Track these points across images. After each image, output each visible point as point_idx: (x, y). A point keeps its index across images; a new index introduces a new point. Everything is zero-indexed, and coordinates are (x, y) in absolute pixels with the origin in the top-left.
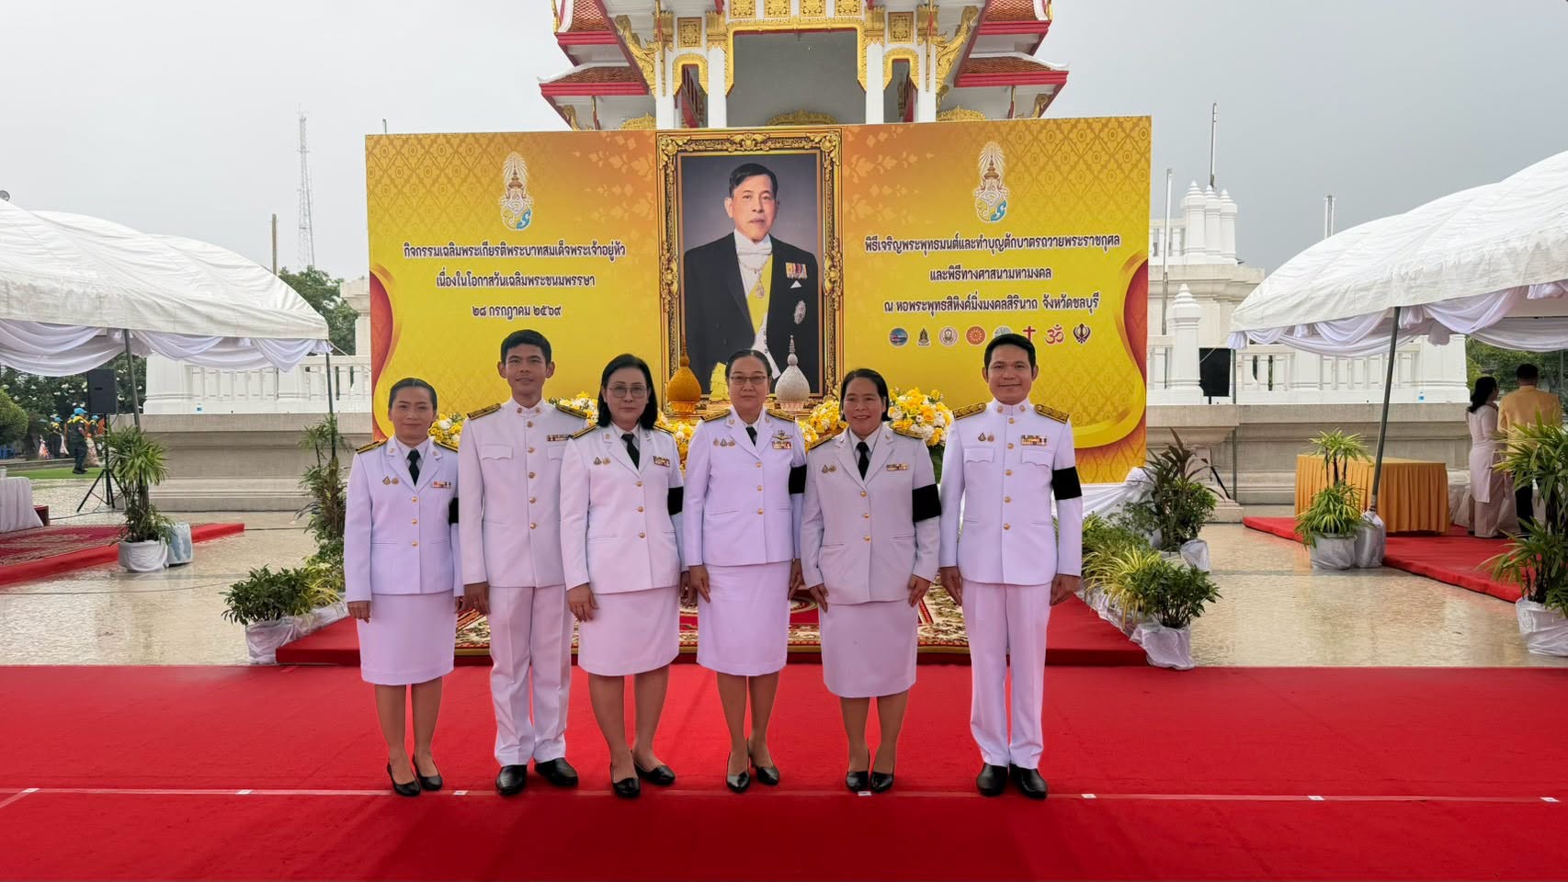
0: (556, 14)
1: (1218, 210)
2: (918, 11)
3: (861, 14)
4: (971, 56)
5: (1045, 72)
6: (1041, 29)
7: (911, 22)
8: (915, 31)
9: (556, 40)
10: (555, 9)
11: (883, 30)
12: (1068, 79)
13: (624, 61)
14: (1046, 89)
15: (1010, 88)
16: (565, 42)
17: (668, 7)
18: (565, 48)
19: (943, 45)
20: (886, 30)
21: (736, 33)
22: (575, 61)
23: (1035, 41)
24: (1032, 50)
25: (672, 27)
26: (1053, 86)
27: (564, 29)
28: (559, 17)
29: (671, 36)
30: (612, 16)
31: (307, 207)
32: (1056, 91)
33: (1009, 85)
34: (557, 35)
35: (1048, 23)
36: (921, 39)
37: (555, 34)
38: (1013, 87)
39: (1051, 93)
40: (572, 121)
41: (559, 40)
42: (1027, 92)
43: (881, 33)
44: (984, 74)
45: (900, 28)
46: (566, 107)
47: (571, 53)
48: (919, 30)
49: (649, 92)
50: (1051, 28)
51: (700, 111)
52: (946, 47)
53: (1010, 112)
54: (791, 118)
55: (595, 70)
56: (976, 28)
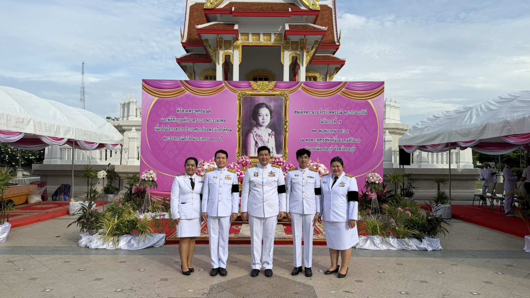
0: (181, 36)
1: (394, 106)
2: (300, 41)
3: (282, 42)
4: (316, 55)
5: (338, 61)
6: (337, 48)
7: (298, 45)
8: (299, 47)
9: (182, 45)
10: (181, 35)
11: (289, 47)
12: (345, 63)
13: (205, 52)
14: (339, 66)
15: (327, 65)
16: (184, 45)
17: (221, 37)
18: (184, 47)
19: (308, 52)
20: (290, 47)
21: (243, 46)
22: (187, 51)
23: (335, 51)
24: (334, 54)
25: (222, 43)
26: (340, 65)
27: (184, 41)
28: (182, 37)
29: (222, 46)
30: (203, 39)
31: (83, 93)
32: (342, 66)
33: (326, 64)
34: (182, 43)
35: (339, 45)
36: (301, 50)
37: (181, 42)
38: (328, 65)
39: (340, 67)
40: (186, 70)
41: (183, 44)
42: (333, 66)
43: (289, 48)
44: (319, 60)
45: (294, 46)
46: (184, 66)
47: (186, 49)
48: (300, 47)
49: (212, 62)
50: (340, 47)
51: (228, 69)
52: (308, 53)
53: (327, 73)
54: (257, 72)
55: (194, 54)
56: (318, 47)
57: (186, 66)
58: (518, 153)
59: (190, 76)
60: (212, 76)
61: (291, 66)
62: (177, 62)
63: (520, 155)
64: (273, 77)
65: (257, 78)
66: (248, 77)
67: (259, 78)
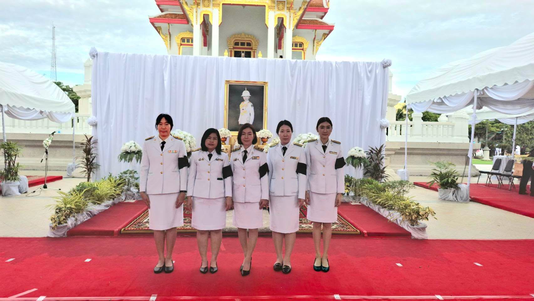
2: (287, 1)
3: (267, 1)
4: (303, 18)
5: (327, 26)
6: (325, 11)
7: (285, 5)
9: (155, 3)
12: (334, 28)
13: (181, 12)
14: (326, 31)
16: (159, 3)
18: (158, 6)
20: (276, 7)
21: (223, 4)
22: (162, 10)
23: (323, 15)
24: (322, 18)
26: (328, 31)
29: (200, 3)
32: (330, 32)
33: (314, 29)
36: (288, 11)
38: (316, 30)
39: (328, 33)
40: (160, 32)
42: (320, 32)
43: (274, 8)
44: (306, 25)
45: (281, 6)
46: (158, 27)
47: (161, 8)
48: (287, 8)
49: (189, 23)
50: (329, 10)
51: (207, 31)
52: (296, 14)
53: (315, 39)
54: (239, 36)
55: (170, 14)
56: (306, 8)
57: (160, 28)
58: (501, 128)
59: (165, 38)
60: (189, 39)
61: (276, 30)
62: (151, 22)
63: (504, 130)
64: (256, 42)
65: (238, 43)
66: (229, 41)
67: (241, 43)
